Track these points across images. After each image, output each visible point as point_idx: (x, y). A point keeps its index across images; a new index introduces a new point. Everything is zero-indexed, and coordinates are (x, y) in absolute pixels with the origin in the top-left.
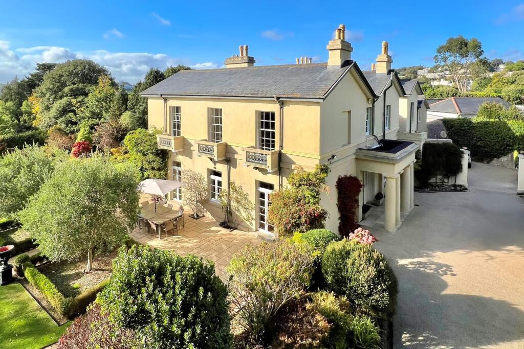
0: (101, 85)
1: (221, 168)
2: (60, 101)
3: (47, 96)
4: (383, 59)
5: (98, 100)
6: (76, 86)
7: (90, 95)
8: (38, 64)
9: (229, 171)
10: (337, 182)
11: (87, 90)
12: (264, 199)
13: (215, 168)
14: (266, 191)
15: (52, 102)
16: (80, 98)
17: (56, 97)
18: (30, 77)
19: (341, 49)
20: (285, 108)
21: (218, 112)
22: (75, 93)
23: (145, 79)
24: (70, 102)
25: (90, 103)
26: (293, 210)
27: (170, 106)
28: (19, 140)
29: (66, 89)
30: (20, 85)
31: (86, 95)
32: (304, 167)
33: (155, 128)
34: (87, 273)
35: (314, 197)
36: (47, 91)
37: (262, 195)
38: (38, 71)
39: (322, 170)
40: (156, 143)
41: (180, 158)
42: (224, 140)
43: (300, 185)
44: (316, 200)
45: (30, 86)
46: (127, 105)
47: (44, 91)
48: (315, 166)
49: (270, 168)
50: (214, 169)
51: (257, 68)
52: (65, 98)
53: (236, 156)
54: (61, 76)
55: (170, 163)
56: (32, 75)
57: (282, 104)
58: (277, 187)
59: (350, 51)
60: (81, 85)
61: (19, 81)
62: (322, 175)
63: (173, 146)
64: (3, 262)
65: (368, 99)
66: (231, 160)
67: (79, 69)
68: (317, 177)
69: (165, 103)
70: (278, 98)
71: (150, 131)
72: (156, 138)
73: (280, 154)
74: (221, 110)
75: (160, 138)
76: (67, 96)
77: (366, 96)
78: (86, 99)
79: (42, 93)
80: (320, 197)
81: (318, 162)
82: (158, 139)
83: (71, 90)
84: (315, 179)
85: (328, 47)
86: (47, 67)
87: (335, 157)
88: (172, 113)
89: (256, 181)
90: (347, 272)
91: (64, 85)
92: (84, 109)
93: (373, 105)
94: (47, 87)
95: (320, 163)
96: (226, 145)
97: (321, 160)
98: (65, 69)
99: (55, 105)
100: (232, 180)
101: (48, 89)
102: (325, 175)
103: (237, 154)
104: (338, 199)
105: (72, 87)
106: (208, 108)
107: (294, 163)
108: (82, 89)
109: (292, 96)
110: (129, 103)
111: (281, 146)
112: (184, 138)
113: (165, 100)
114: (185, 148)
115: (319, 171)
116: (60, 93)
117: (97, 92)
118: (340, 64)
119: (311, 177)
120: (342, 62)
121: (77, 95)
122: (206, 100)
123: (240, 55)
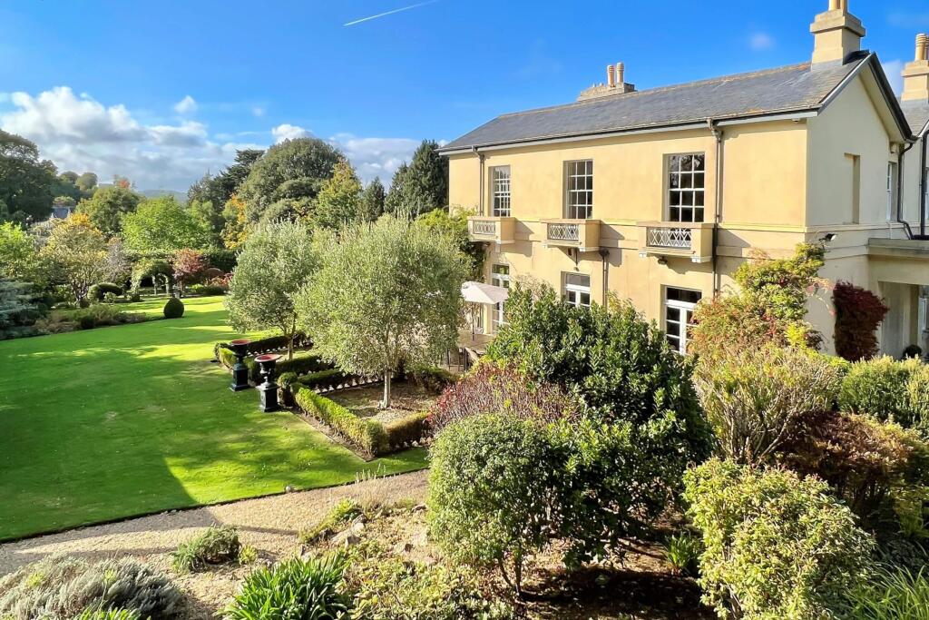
0: (337, 177)
1: (590, 267)
2: (273, 206)
3: (256, 196)
4: (921, 69)
5: (333, 202)
6: (297, 181)
7: (320, 195)
8: (239, 152)
9: (606, 272)
10: (834, 291)
11: (314, 187)
12: (679, 320)
13: (577, 269)
14: (683, 306)
15: (262, 206)
16: (305, 200)
17: (268, 201)
18: (227, 172)
19: (846, 28)
20: (728, 143)
21: (585, 166)
22: (298, 192)
23: (414, 159)
24: (289, 206)
25: (320, 206)
26: (751, 328)
27: (490, 168)
28: (222, 259)
29: (284, 187)
30: (213, 186)
31: (313, 195)
32: (769, 252)
33: (462, 209)
34: (384, 409)
35: (793, 306)
36: (255, 188)
37: (673, 314)
38: (237, 163)
39: (810, 254)
40: (466, 232)
41: (508, 258)
42: (595, 216)
43: (762, 284)
44: (799, 312)
45: (226, 187)
46: (382, 205)
47: (252, 189)
48: (794, 248)
49: (698, 253)
50: (576, 272)
51: (652, 92)
52: (282, 201)
53: (621, 244)
54: (275, 165)
55: (488, 267)
56: (229, 169)
57: (722, 134)
58: (707, 296)
59: (861, 36)
60: (305, 180)
61: (212, 179)
62: (811, 264)
63: (498, 233)
64: (266, 378)
65: (891, 144)
66: (610, 251)
67: (303, 152)
68: (801, 266)
69: (482, 162)
70: (715, 122)
71: (453, 213)
72: (466, 223)
73: (716, 231)
74: (590, 163)
75: (474, 221)
76: (284, 197)
77: (889, 135)
78: (315, 201)
79: (248, 192)
80: (806, 307)
81: (801, 239)
82: (470, 224)
83: (292, 187)
84: (795, 271)
85: (813, 28)
86: (250, 157)
87: (833, 238)
88: (492, 180)
89: (662, 286)
90: (908, 402)
91: (280, 180)
92: (312, 217)
93: (900, 160)
94: (255, 182)
95: (807, 241)
96: (601, 225)
97: (808, 235)
98: (281, 152)
99: (267, 212)
100: (611, 288)
101: (258, 186)
102: (819, 263)
103: (623, 239)
104: (837, 326)
105: (291, 182)
106: (565, 162)
107: (748, 246)
108: (307, 185)
109: (746, 113)
110: (386, 202)
111: (719, 216)
112: (516, 221)
113: (483, 157)
114: (519, 238)
115: (804, 255)
116: (274, 194)
117: (331, 188)
118: (842, 57)
119: (787, 267)
120: (847, 54)
121: (300, 195)
122: (560, 146)
123: (609, 83)
